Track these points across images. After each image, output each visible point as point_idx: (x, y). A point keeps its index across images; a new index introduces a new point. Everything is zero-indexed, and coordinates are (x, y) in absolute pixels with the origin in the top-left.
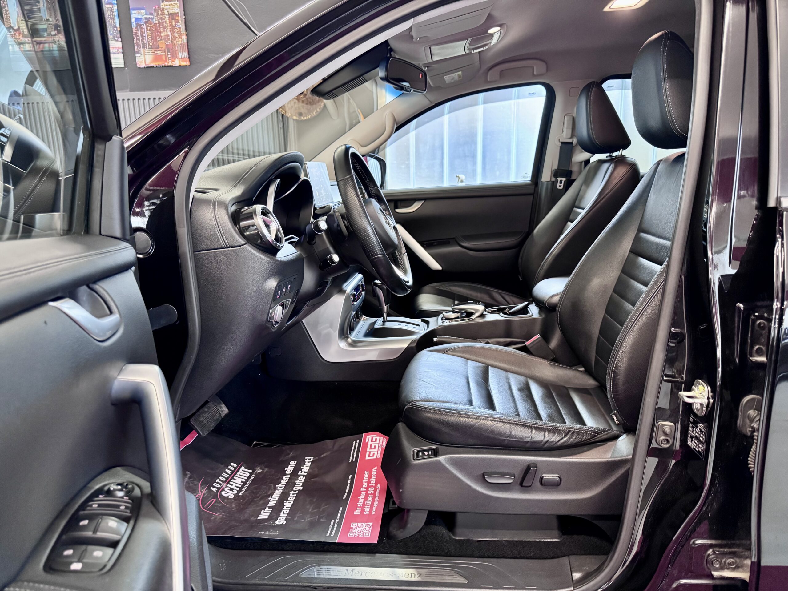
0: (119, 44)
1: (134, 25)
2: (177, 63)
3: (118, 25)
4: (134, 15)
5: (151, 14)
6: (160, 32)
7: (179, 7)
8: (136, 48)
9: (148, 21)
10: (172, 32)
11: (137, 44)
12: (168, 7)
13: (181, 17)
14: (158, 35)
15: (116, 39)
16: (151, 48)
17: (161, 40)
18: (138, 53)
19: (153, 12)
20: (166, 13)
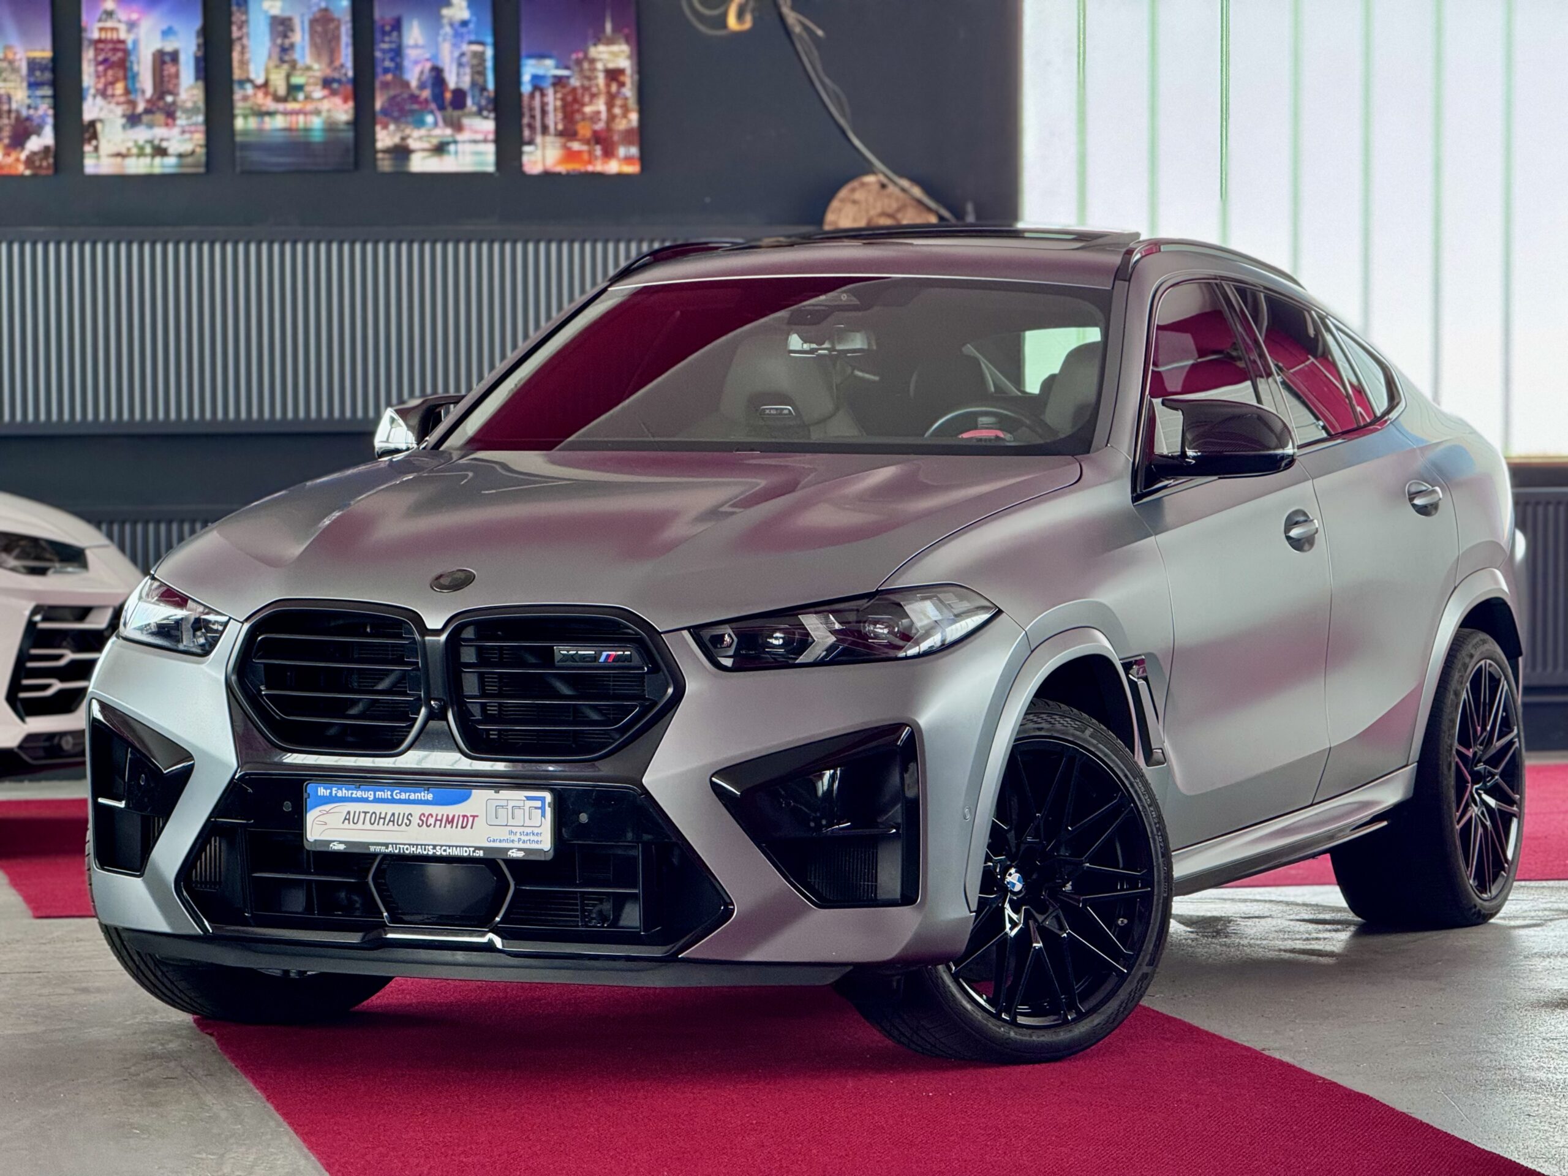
0: (488, 126)
1: (526, 88)
2: (613, 167)
3: (491, 85)
4: (530, 69)
5: (567, 68)
6: (583, 105)
7: (630, 57)
8: (526, 133)
9: (559, 82)
10: (610, 105)
11: (531, 127)
12: (605, 56)
13: (632, 77)
14: (578, 111)
15: (485, 113)
16: (560, 134)
17: (584, 119)
18: (531, 142)
19: (571, 64)
20: (600, 66)
